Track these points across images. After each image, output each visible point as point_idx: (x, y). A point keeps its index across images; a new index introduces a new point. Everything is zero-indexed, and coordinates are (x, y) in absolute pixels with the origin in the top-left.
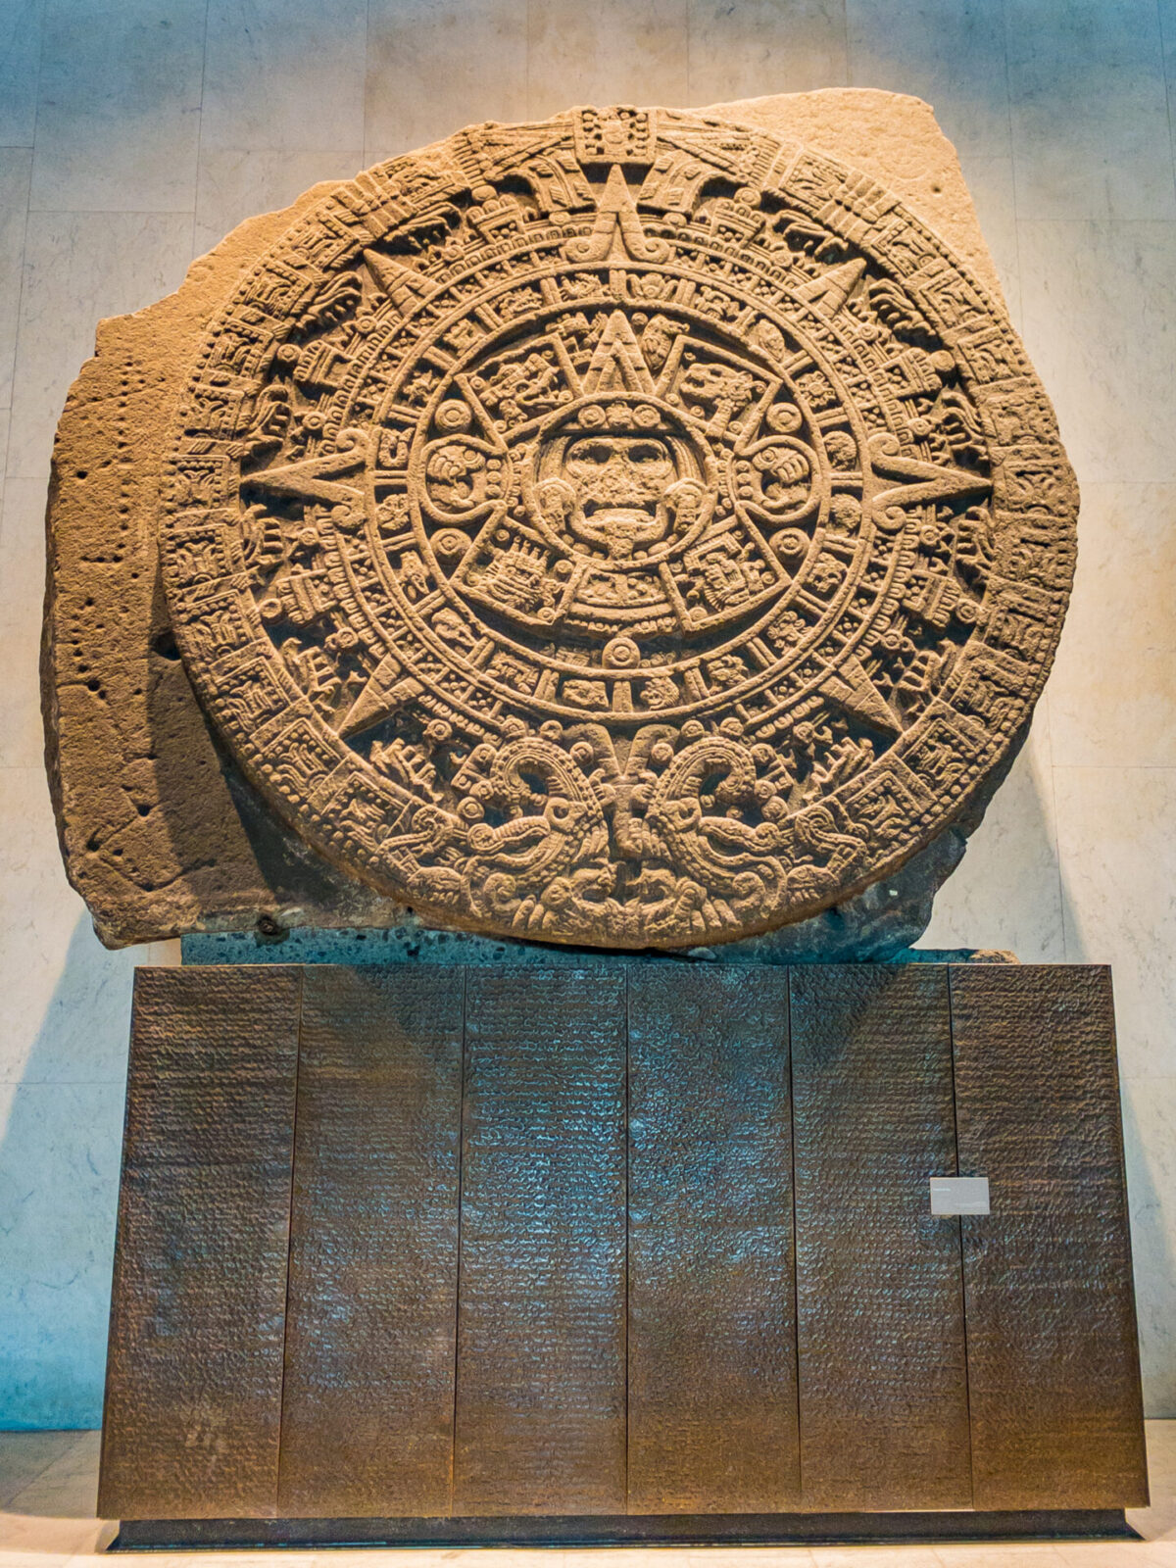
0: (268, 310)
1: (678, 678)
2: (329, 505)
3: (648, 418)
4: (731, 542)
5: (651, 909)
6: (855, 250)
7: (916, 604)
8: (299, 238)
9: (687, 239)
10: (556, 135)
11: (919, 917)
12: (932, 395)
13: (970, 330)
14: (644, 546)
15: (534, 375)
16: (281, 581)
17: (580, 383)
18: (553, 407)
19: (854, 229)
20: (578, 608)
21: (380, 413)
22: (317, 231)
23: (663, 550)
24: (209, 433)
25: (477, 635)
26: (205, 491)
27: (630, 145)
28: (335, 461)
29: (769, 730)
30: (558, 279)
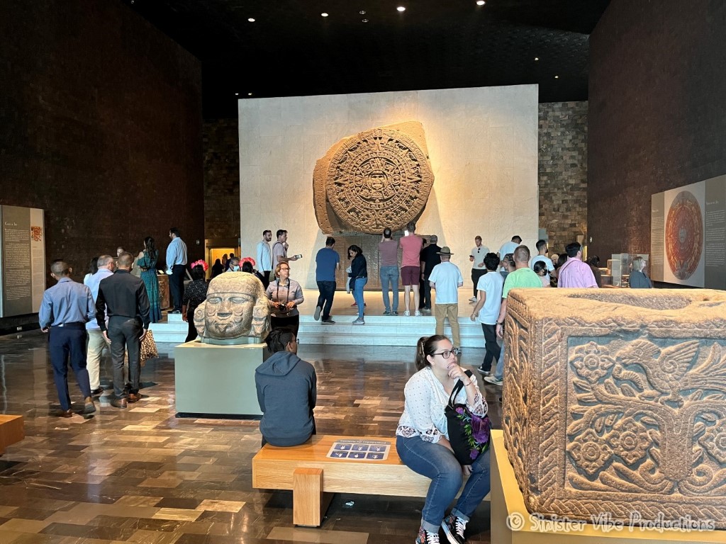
0: (336, 160)
1: (384, 204)
2: (344, 184)
3: (381, 172)
4: (390, 188)
6: (407, 148)
7: (411, 195)
9: (386, 147)
10: (370, 133)
12: (415, 168)
13: (421, 158)
15: (367, 167)
16: (339, 194)
17: (373, 168)
18: (370, 171)
20: (372, 196)
21: (350, 173)
22: (342, 149)
23: (382, 189)
24: (331, 176)
25: (361, 200)
26: (331, 183)
27: (380, 134)
28: (345, 179)
29: (393, 210)
30: (370, 154)
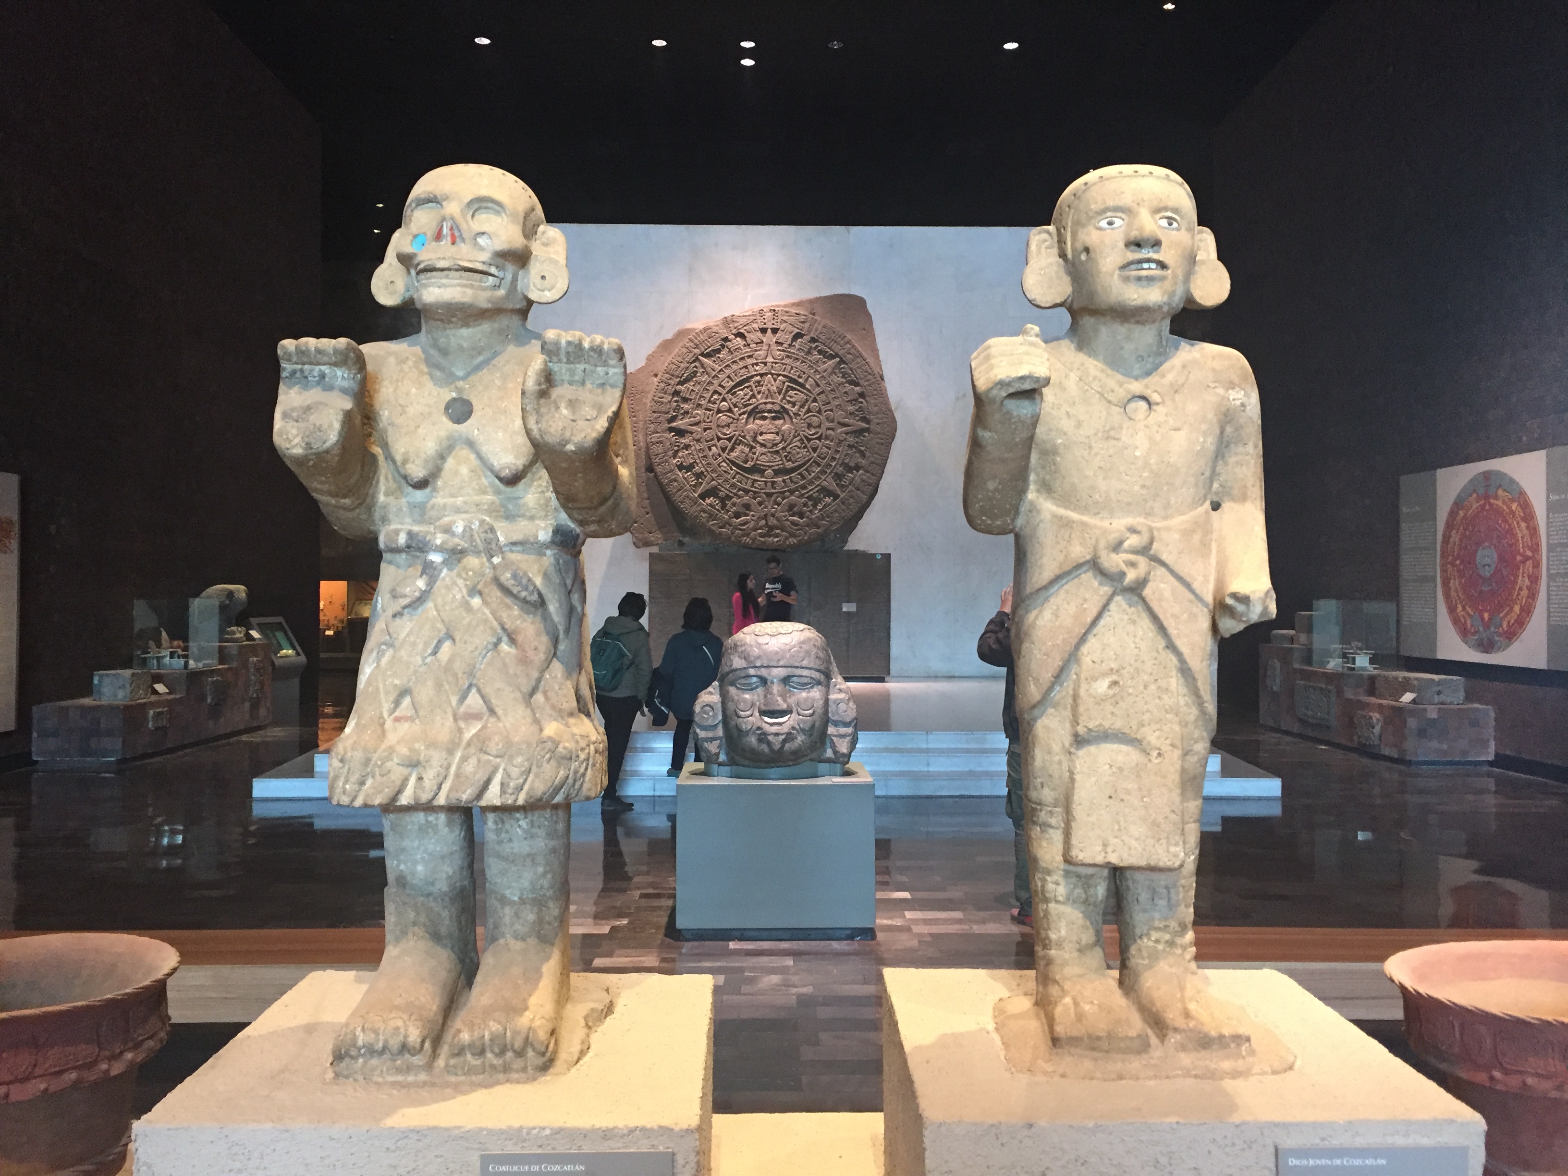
0: (673, 375)
1: (784, 481)
2: (692, 433)
3: (777, 408)
4: (798, 444)
5: (776, 540)
7: (847, 461)
8: (680, 353)
9: (789, 352)
10: (752, 318)
11: (845, 542)
12: (856, 400)
13: (868, 380)
14: (776, 445)
15: (745, 395)
16: (680, 454)
17: (759, 397)
18: (751, 404)
19: (837, 348)
20: (758, 462)
21: (704, 407)
22: (685, 350)
23: (781, 446)
24: (659, 412)
25: (731, 469)
26: (659, 429)
27: (773, 322)
28: (693, 420)
29: (807, 495)
30: (753, 365)
